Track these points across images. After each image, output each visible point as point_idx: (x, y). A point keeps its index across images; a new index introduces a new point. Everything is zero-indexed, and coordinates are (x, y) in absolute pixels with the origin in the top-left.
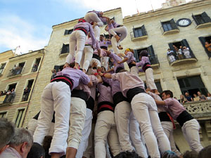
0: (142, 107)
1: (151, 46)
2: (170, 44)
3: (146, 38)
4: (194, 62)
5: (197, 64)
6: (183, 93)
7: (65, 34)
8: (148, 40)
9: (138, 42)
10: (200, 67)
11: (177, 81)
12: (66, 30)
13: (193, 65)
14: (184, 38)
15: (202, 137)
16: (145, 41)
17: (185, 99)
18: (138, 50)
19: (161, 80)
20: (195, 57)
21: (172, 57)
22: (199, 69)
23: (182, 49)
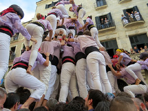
0: (94, 62)
1: (110, 13)
2: (124, 11)
3: (106, 7)
4: (143, 23)
5: (144, 25)
6: (133, 47)
7: (46, 8)
8: (107, 9)
9: (100, 11)
10: (146, 27)
11: (128, 38)
12: (46, 5)
13: (142, 26)
14: (135, 5)
15: (145, 77)
16: (105, 10)
17: (134, 52)
18: (100, 17)
19: (117, 39)
20: (143, 20)
21: (126, 21)
22: (146, 28)
23: (133, 14)
